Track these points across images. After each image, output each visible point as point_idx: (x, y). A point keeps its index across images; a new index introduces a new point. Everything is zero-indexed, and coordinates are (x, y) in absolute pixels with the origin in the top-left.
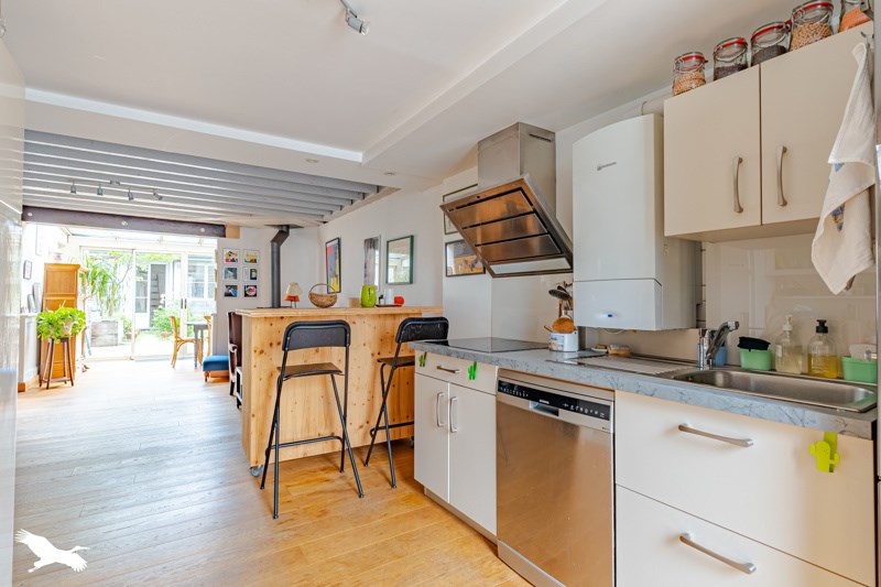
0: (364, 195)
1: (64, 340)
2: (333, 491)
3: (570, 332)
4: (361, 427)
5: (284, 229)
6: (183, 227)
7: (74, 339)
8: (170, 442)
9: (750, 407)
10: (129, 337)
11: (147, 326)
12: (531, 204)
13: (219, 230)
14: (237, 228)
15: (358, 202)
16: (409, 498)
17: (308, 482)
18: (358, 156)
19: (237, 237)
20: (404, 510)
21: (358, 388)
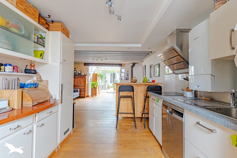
0: (149, 54)
1: (95, 88)
2: (131, 126)
3: (190, 91)
4: (141, 112)
5: (134, 64)
6: (114, 65)
7: (96, 87)
8: (106, 110)
9: (213, 118)
10: (108, 88)
11: (112, 86)
12: (178, 53)
13: (121, 65)
14: (124, 64)
15: (148, 56)
16: (147, 132)
17: (127, 123)
18: (140, 45)
19: (124, 66)
20: (144, 134)
21: (140, 103)
